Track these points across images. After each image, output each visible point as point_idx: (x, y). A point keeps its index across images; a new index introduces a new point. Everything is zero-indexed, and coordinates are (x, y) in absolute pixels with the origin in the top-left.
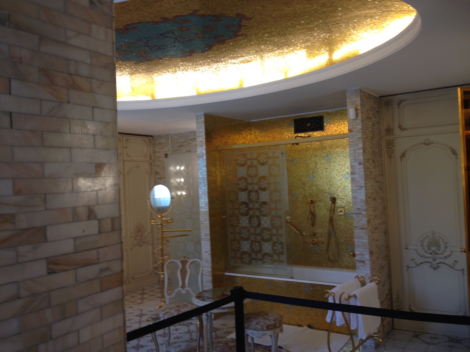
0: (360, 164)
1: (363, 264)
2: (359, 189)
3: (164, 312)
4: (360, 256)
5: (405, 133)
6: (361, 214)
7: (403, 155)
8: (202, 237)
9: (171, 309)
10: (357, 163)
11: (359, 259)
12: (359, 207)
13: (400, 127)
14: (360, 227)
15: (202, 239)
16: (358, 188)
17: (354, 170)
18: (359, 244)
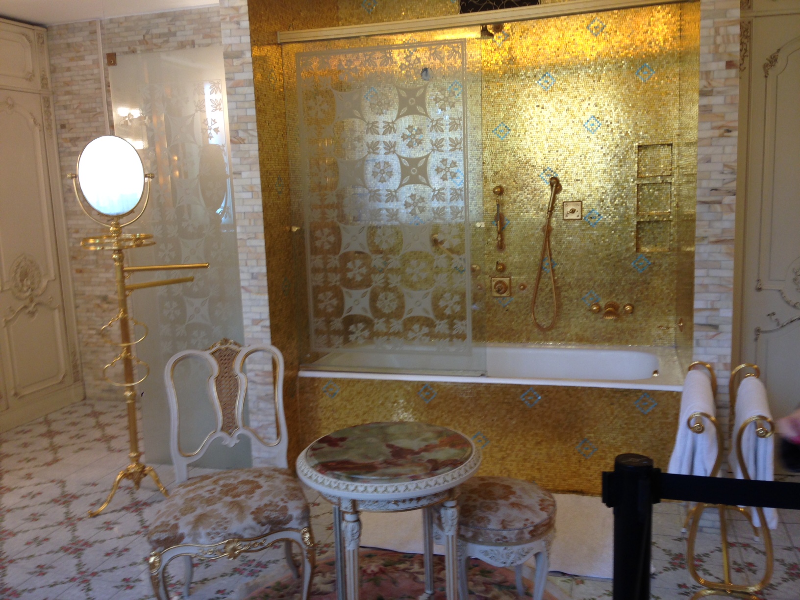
0: (730, 65)
1: (712, 333)
2: (722, 136)
3: (191, 517)
4: (707, 313)
6: (720, 203)
7: (772, 62)
8: (243, 284)
9: (209, 502)
10: (722, 64)
11: (703, 321)
12: (718, 185)
14: (713, 239)
15: (243, 287)
16: (717, 133)
17: (709, 84)
18: (706, 281)
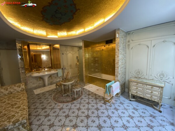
5: (133, 42)
7: (132, 48)
13: (132, 40)
16: (117, 57)
